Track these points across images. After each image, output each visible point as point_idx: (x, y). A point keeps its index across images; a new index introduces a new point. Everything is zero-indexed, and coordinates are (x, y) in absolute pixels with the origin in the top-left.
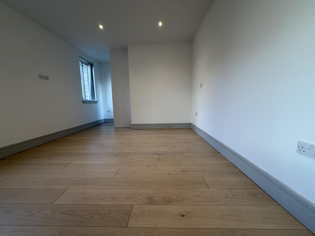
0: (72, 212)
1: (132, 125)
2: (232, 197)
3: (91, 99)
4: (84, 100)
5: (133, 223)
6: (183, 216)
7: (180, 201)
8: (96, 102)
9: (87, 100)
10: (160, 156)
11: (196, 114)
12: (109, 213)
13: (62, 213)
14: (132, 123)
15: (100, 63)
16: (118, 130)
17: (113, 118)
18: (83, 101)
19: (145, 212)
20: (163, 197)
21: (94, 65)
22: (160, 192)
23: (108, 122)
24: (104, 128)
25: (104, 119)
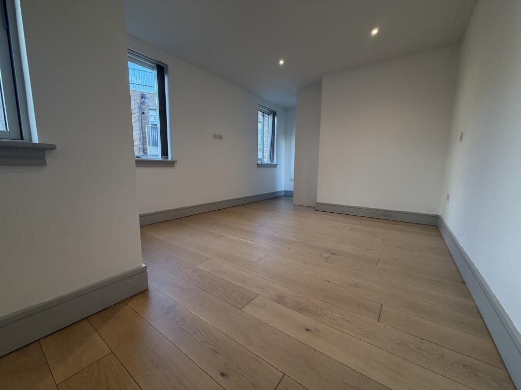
0: (205, 278)
1: (317, 203)
2: (412, 349)
3: (269, 162)
4: (259, 162)
5: (248, 310)
6: (307, 330)
7: (318, 315)
8: (275, 166)
9: (264, 163)
10: (332, 256)
11: (448, 196)
12: (232, 292)
13: (198, 276)
14: (319, 201)
15: (286, 110)
16: (298, 208)
17: (293, 190)
18: (258, 164)
19: (266, 306)
20: (299, 302)
21: (278, 114)
22: (298, 295)
23: (288, 195)
24: (283, 204)
25: (285, 191)
